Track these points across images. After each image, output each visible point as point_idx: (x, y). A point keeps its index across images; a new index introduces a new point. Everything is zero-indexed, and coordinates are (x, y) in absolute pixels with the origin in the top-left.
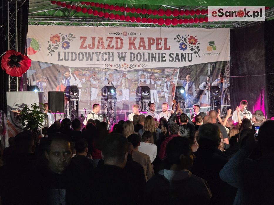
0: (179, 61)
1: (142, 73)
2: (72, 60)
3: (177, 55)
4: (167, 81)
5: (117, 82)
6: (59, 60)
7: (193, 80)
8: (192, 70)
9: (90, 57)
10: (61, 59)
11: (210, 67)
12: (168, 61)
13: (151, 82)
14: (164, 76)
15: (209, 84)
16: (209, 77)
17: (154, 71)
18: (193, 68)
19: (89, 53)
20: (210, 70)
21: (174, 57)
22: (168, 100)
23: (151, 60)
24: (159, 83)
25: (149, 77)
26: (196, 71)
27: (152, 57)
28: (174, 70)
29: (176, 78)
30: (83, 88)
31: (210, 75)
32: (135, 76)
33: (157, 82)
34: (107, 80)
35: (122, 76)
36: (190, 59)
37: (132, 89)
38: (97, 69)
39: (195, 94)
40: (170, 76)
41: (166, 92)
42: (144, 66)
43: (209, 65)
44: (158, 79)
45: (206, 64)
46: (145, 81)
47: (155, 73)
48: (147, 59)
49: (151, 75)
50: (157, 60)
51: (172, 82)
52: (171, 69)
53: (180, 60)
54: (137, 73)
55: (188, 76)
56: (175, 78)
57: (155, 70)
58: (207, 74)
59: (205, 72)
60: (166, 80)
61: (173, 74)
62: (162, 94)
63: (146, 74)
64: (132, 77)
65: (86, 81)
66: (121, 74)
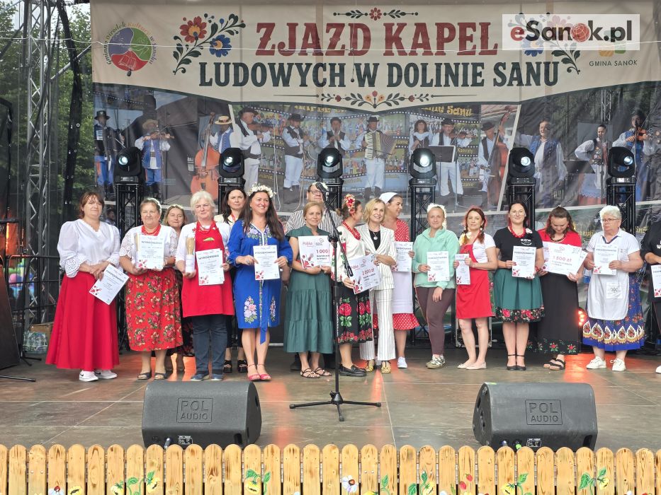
0: (520, 84)
1: (420, 118)
2: (237, 84)
3: (516, 67)
4: (485, 139)
5: (353, 141)
6: (203, 83)
7: (559, 134)
8: (557, 108)
9: (281, 77)
10: (207, 80)
11: (608, 100)
12: (489, 83)
13: (441, 142)
14: (478, 125)
15: (604, 145)
16: (602, 126)
17: (452, 111)
18: (559, 103)
19: (281, 65)
20: (608, 108)
21: (507, 73)
22: (489, 187)
23: (443, 82)
24: (466, 142)
25: (438, 129)
26: (568, 112)
27: (447, 76)
28: (506, 109)
29: (510, 129)
30: (264, 155)
31: (607, 120)
32: (401, 125)
33: (459, 140)
34: (325, 135)
35: (365, 127)
36: (551, 79)
37: (391, 158)
38: (301, 107)
39: (563, 172)
40: (493, 126)
41: (482, 167)
42: (424, 100)
43: (603, 95)
44: (462, 133)
45: (596, 91)
46: (426, 139)
47: (453, 116)
48: (432, 80)
49: (443, 124)
50: (461, 81)
51: (501, 140)
52: (498, 107)
53: (524, 81)
54: (407, 117)
55: (543, 124)
56: (507, 129)
57: (453, 108)
58: (596, 118)
59: (592, 113)
60: (483, 135)
61: (502, 120)
62: (472, 171)
63: (430, 121)
64: (392, 129)
65: (271, 139)
66: (365, 119)
